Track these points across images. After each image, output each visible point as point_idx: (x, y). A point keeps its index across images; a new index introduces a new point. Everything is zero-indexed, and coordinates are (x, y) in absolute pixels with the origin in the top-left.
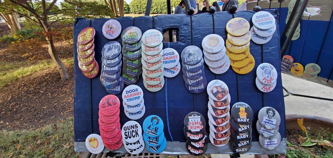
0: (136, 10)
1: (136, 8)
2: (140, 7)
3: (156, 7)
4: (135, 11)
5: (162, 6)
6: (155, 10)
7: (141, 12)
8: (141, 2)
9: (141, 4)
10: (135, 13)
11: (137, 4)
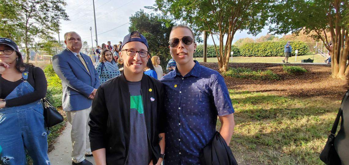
0: (247, 54)
1: (247, 51)
2: (252, 51)
3: (271, 50)
4: (245, 54)
5: (278, 49)
6: (268, 53)
7: (252, 55)
8: (253, 46)
9: (253, 48)
10: (245, 56)
11: (249, 48)
